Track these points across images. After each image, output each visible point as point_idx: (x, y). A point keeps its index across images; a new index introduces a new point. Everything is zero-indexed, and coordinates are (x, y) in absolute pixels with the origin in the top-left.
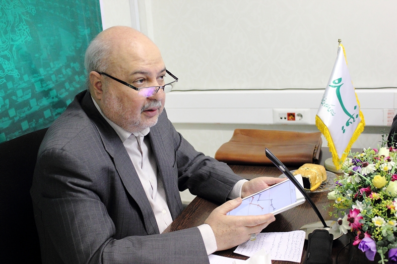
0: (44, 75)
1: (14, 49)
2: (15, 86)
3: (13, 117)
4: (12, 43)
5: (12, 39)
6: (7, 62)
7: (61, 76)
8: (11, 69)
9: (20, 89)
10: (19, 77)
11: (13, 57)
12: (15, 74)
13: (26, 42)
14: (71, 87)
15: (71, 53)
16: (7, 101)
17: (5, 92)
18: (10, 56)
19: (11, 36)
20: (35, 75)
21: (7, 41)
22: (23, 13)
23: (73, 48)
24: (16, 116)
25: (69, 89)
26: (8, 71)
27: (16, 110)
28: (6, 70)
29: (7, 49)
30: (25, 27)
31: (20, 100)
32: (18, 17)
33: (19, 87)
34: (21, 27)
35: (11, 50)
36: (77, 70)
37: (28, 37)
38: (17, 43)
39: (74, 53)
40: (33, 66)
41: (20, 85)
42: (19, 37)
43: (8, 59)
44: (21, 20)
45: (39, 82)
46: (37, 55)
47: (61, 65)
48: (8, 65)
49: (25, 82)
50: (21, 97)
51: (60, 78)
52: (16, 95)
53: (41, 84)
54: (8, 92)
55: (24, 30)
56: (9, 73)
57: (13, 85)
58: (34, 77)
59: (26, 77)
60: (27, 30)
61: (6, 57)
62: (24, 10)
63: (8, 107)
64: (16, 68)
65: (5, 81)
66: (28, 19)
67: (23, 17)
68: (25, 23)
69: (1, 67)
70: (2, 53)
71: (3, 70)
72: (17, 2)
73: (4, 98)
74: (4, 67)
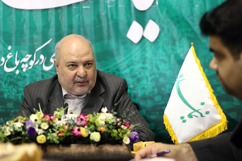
1: (172, 56)
3: (158, 102)
4: (171, 52)
5: (172, 49)
6: (163, 64)
8: (165, 69)
10: (172, 75)
11: (170, 61)
12: (169, 73)
16: (156, 90)
17: (156, 84)
18: (167, 60)
21: (167, 50)
22: (187, 32)
24: (160, 102)
26: (163, 70)
27: (162, 98)
28: (161, 70)
29: (165, 56)
31: (168, 92)
34: (182, 41)
35: (169, 57)
38: (175, 52)
41: (170, 81)
42: (178, 48)
43: (165, 62)
48: (164, 66)
50: (170, 89)
52: (165, 87)
54: (159, 84)
56: (164, 72)
57: (165, 80)
61: (162, 61)
62: (189, 29)
63: (156, 93)
64: (170, 69)
65: (157, 76)
66: (192, 36)
67: (186, 34)
68: (186, 38)
69: (157, 67)
70: (161, 58)
71: (158, 69)
72: (183, 24)
73: (154, 88)
74: (160, 67)
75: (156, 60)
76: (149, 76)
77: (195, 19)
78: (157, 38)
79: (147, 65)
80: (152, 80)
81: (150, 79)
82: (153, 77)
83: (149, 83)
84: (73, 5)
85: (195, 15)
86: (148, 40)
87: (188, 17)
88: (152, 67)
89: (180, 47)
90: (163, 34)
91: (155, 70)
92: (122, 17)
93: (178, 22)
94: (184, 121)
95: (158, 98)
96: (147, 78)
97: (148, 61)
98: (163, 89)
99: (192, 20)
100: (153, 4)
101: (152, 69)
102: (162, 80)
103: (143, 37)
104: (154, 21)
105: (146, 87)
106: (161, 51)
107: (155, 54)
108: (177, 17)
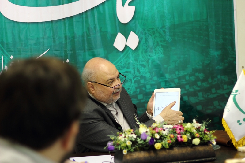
0: (169, 78)
1: (150, 61)
2: (146, 82)
3: (140, 100)
4: (149, 58)
5: (150, 55)
6: (143, 68)
7: (184, 80)
8: (145, 72)
9: (149, 84)
10: (150, 77)
11: (148, 66)
12: (148, 75)
13: (159, 58)
14: (190, 88)
15: (198, 67)
16: (138, 90)
17: (138, 85)
18: (146, 65)
19: (149, 54)
20: (162, 78)
21: (146, 56)
22: (161, 41)
23: (201, 63)
24: (142, 99)
25: (188, 89)
26: (143, 73)
27: (143, 96)
28: (141, 73)
29: (144, 61)
30: (160, 49)
31: (148, 91)
32: (156, 43)
33: (149, 83)
34: (157, 49)
35: (148, 62)
36: (201, 78)
37: (161, 55)
38: (153, 58)
39: (201, 67)
40: (161, 72)
41: (149, 82)
42: (155, 55)
43: (144, 67)
44: (158, 45)
45: (164, 82)
46: (165, 66)
47: (186, 73)
48: (144, 69)
49: (153, 81)
50: (149, 89)
51: (183, 81)
52: (145, 87)
53: (166, 83)
54: (140, 85)
55: (159, 51)
56: (144, 75)
57: (145, 81)
58: (162, 79)
59: (155, 78)
60: (161, 51)
61: (143, 66)
62: (162, 39)
63: (138, 93)
64: (149, 72)
65: (139, 78)
66: (164, 44)
67: (160, 43)
68: (160, 46)
69: (138, 71)
70: (141, 63)
71: (140, 73)
72: (158, 34)
73: (136, 88)
74: (141, 71)
75: (137, 65)
76: (132, 78)
77: (166, 30)
78: (137, 46)
79: (131, 70)
80: (135, 82)
81: (133, 81)
82: (135, 79)
83: (132, 84)
84: (66, 19)
85: (166, 27)
86: (130, 48)
87: (161, 28)
88: (135, 70)
89: (156, 54)
90: (142, 43)
91: (137, 73)
92: (109, 29)
93: (154, 33)
94: (240, 124)
95: (140, 97)
96: (131, 80)
97: (131, 66)
98: (144, 89)
99: (164, 32)
100: (133, 18)
101: (135, 73)
102: (142, 81)
103: (126, 46)
104: (135, 32)
105: (130, 88)
106: (141, 57)
107: (136, 60)
108: (152, 29)
